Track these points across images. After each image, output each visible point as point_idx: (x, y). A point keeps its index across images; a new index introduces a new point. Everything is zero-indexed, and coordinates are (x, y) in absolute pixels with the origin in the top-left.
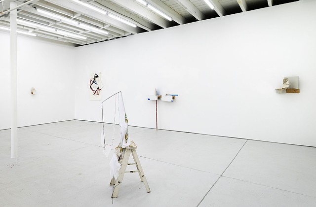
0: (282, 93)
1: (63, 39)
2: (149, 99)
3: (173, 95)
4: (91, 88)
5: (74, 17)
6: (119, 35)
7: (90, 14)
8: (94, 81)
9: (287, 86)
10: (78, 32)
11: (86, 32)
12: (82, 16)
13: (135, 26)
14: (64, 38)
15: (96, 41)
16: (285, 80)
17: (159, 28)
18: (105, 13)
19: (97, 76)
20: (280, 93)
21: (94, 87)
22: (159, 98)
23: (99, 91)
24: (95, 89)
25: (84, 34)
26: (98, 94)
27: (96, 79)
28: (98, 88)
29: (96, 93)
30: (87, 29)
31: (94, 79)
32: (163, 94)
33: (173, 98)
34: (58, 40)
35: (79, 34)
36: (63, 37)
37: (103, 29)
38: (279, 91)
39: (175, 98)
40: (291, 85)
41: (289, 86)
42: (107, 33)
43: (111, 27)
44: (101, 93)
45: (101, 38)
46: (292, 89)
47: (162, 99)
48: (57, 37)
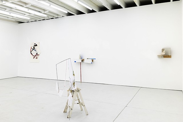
0: (161, 58)
1: (12, 18)
2: (75, 62)
3: (92, 59)
4: (31, 53)
5: (26, 6)
6: (53, 17)
7: (37, 5)
8: (34, 49)
9: (164, 54)
10: (25, 14)
11: (31, 15)
12: (32, 6)
13: (67, 12)
14: (14, 18)
15: (35, 20)
16: (163, 50)
17: (83, 13)
18: (48, 5)
19: (36, 45)
20: (160, 58)
21: (34, 53)
22: (82, 61)
23: (37, 56)
24: (34, 54)
25: (29, 16)
26: (37, 58)
27: (35, 47)
28: (37, 54)
29: (36, 57)
30: (32, 13)
31: (34, 47)
32: (85, 58)
33: (92, 61)
34: (9, 19)
35: (25, 16)
36: (12, 17)
37: (44, 13)
38: (159, 56)
39: (93, 61)
40: (166, 53)
41: (165, 54)
42: (46, 16)
43: (50, 12)
44: (39, 57)
45: (40, 19)
46: (167, 56)
47: (85, 61)
48: (8, 17)
